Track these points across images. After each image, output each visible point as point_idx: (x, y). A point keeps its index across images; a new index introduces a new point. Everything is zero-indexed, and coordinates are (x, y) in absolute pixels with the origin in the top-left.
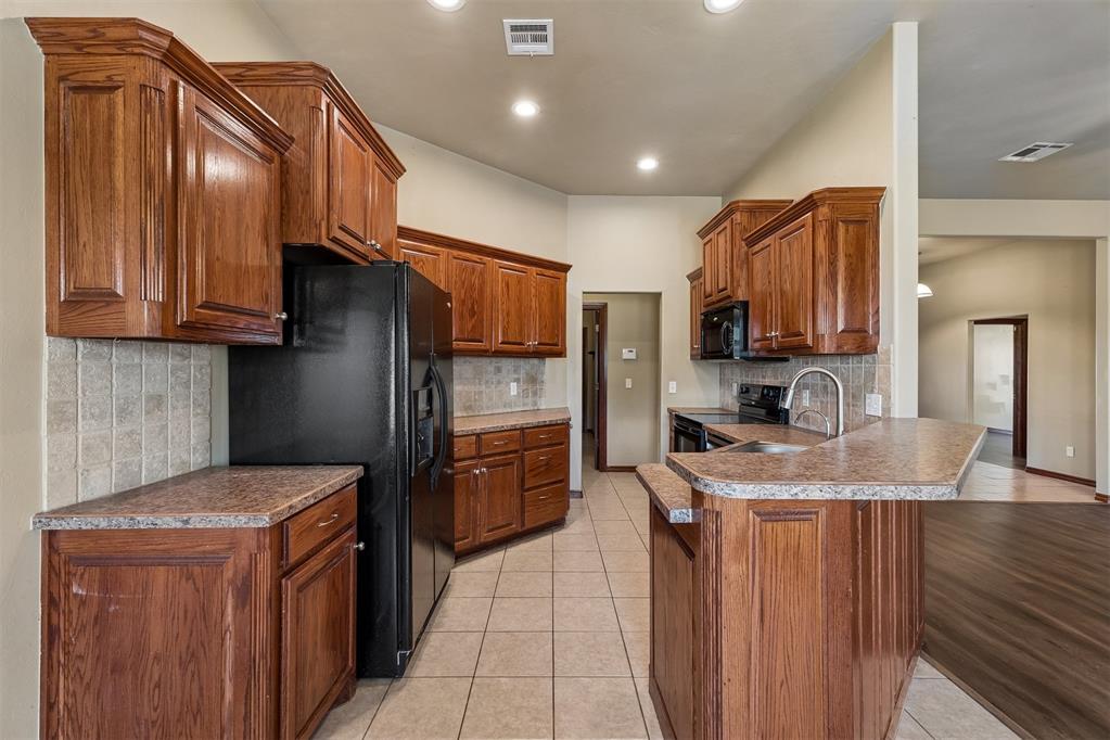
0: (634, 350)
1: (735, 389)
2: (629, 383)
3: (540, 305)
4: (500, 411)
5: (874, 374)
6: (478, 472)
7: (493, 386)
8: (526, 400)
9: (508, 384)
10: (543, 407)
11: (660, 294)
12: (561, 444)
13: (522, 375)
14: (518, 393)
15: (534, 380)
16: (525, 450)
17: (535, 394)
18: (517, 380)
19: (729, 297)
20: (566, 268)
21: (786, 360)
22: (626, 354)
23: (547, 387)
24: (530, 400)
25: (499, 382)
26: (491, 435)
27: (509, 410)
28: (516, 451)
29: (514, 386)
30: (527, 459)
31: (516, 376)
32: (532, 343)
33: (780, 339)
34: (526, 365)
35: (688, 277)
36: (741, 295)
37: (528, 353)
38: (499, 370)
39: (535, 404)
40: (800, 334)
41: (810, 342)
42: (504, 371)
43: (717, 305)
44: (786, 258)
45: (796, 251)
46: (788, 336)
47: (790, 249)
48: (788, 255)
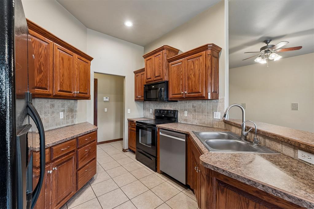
0: (108, 98)
1: (151, 111)
2: (106, 110)
3: (79, 73)
4: (54, 128)
5: (217, 106)
6: (51, 172)
7: (50, 115)
8: (68, 121)
9: (58, 113)
10: (76, 123)
11: (124, 77)
12: (94, 141)
13: (66, 108)
14: (64, 117)
15: (72, 110)
16: (78, 149)
17: (73, 117)
18: (64, 111)
19: (162, 79)
20: (90, 59)
21: (177, 101)
22: (105, 99)
23: (78, 113)
24: (70, 120)
25: (53, 112)
26: (60, 146)
27: (59, 127)
28: (73, 151)
29: (61, 114)
30: (79, 154)
31: (63, 109)
32: (76, 92)
33: (187, 94)
34: (68, 103)
35: (134, 72)
36: (166, 79)
37: (73, 97)
38: (53, 106)
39: (73, 122)
40: (199, 92)
41: (204, 95)
42: (56, 106)
43: (154, 82)
44: (191, 67)
45: (197, 64)
46: (192, 93)
47: (193, 64)
48: (192, 66)
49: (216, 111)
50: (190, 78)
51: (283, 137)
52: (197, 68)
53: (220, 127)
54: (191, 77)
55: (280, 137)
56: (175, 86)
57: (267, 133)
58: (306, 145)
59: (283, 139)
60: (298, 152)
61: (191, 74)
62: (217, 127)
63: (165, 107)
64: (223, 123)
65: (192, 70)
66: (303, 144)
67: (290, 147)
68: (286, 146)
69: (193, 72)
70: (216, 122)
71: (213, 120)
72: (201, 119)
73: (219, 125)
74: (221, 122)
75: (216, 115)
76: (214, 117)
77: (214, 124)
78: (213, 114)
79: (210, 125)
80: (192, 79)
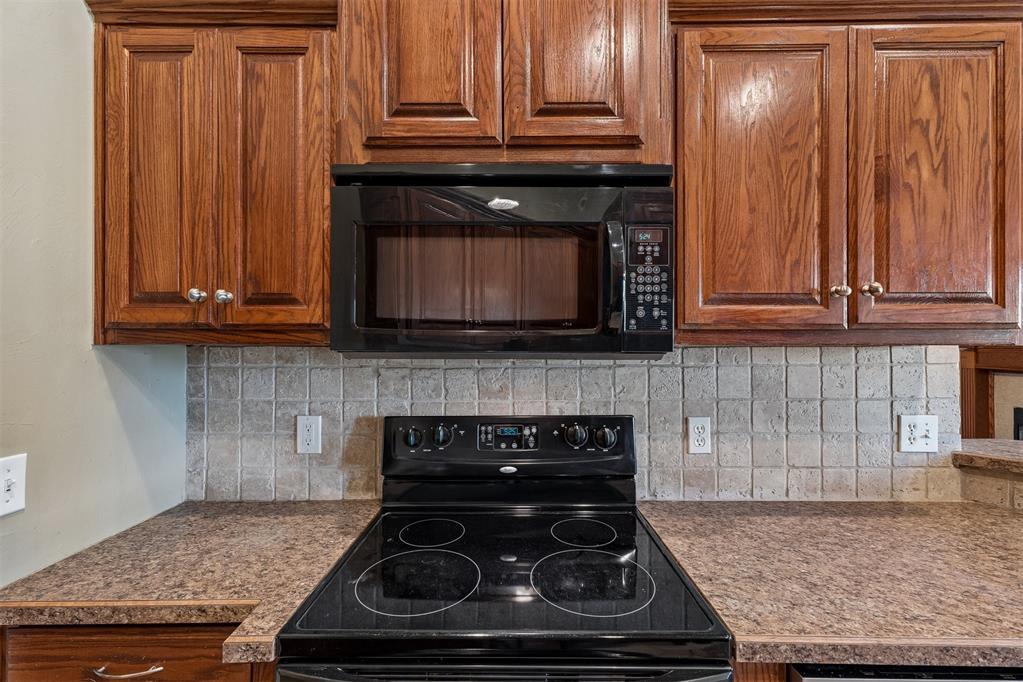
36: (655, 153)
43: (505, 157)
44: (915, 104)
45: (966, 96)
47: (934, 86)
48: (927, 100)
49: (914, 411)
50: (907, 186)
52: (963, 122)
53: (934, 496)
54: (912, 181)
56: (751, 231)
61: (915, 156)
62: (920, 497)
63: (484, 392)
65: (925, 131)
69: (933, 144)
70: (912, 470)
71: (896, 463)
72: (820, 464)
73: (931, 486)
74: (939, 467)
75: (918, 433)
76: (905, 446)
77: (899, 487)
78: (895, 423)
79: (878, 493)
80: (922, 196)
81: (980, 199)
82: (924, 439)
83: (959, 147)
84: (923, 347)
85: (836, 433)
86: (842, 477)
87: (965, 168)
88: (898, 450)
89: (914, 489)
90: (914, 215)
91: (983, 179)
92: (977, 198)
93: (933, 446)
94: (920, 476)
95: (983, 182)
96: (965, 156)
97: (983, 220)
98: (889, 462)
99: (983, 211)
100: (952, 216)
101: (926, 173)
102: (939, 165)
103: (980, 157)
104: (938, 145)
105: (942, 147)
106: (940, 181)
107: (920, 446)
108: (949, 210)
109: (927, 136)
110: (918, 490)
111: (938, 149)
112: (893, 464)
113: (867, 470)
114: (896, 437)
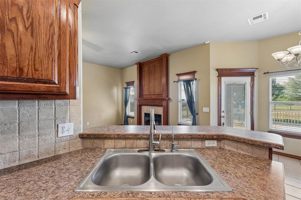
5: (66, 112)
41: (67, 91)
46: (17, 80)
49: (64, 122)
50: (10, 30)
51: (199, 134)
52: (41, 14)
53: (72, 149)
54: (13, 29)
55: (196, 135)
57: (182, 135)
58: (217, 135)
59: (199, 136)
60: (206, 142)
61: (14, 19)
62: (67, 151)
64: (79, 139)
65: (21, 10)
66: (215, 135)
67: (198, 141)
68: (195, 141)
69: (25, 17)
70: (64, 142)
71: (57, 141)
72: (18, 149)
73: (71, 146)
74: (74, 139)
75: (65, 130)
76: (60, 135)
77: (58, 149)
78: (56, 128)
79: (49, 154)
80: (19, 37)
81: (49, 46)
82: (68, 131)
83: (39, 23)
84: (68, 100)
85: (27, 135)
86: (30, 152)
87: (42, 32)
88: (58, 137)
89: (64, 149)
90: (14, 44)
91: (51, 38)
92: (48, 44)
93: (71, 133)
94: (67, 144)
95: (51, 40)
96: (42, 27)
97: (51, 54)
98: (54, 142)
99: (51, 50)
100: (36, 49)
101: (21, 28)
102: (29, 27)
103: (50, 30)
104: (28, 19)
105: (30, 20)
106: (29, 34)
107: (66, 134)
108: (34, 47)
109: (22, 13)
110: (66, 149)
111: (28, 21)
112: (55, 142)
113: (43, 146)
114: (57, 132)
